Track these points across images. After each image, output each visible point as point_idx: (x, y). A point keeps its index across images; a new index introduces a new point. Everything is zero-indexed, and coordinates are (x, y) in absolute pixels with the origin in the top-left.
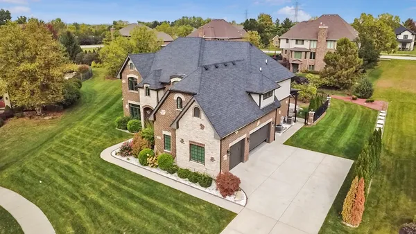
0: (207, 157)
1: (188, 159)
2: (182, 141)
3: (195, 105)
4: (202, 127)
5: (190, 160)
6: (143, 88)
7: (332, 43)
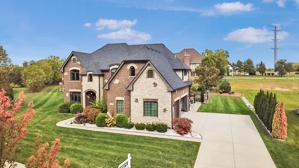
0: (160, 109)
1: (143, 115)
2: (137, 101)
3: (149, 68)
4: (155, 84)
5: (144, 115)
6: (86, 75)
7: (194, 65)
